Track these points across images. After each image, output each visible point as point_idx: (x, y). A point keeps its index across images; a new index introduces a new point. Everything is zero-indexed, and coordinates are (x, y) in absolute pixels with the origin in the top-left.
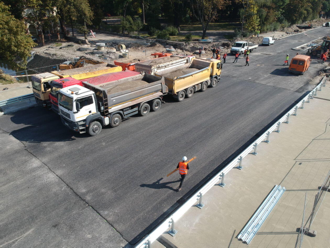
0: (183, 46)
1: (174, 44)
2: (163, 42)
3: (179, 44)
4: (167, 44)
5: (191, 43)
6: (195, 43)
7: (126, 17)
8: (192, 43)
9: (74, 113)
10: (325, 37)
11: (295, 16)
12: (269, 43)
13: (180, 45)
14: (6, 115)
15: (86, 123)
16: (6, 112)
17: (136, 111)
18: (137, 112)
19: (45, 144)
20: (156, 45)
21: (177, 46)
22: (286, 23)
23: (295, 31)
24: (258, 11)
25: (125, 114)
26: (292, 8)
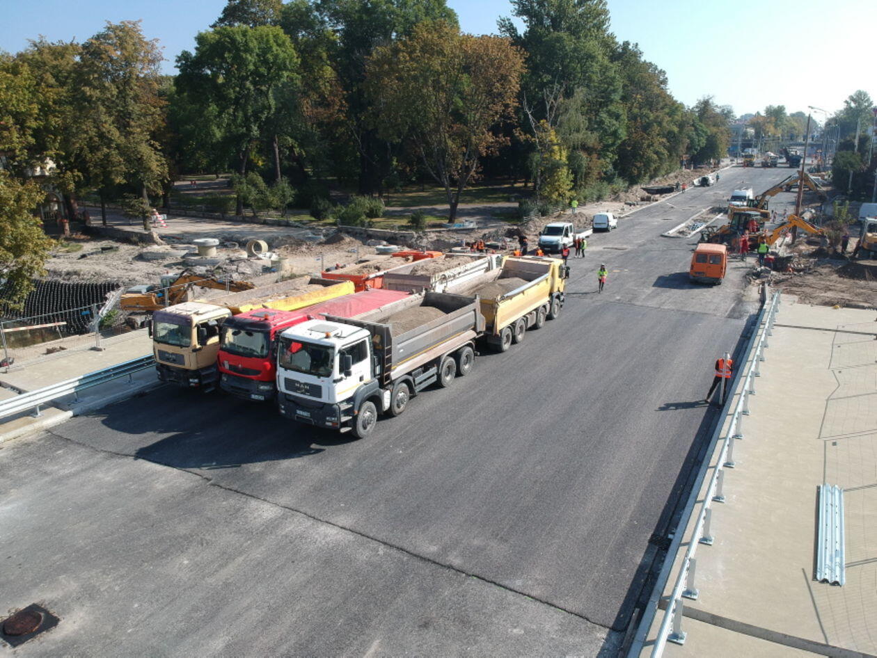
0: (414, 240)
1: (389, 235)
2: (357, 233)
3: (401, 236)
4: (370, 237)
5: (429, 232)
6: (440, 232)
7: (247, 176)
8: (433, 232)
9: (335, 381)
10: (713, 208)
11: (636, 166)
12: (608, 225)
13: (405, 237)
14: (82, 419)
15: (354, 405)
16: (78, 410)
17: (433, 375)
18: (434, 379)
19: (257, 467)
20: (343, 239)
21: (396, 239)
22: (620, 183)
23: (643, 199)
24: (569, 158)
25: (416, 383)
26: (629, 149)
